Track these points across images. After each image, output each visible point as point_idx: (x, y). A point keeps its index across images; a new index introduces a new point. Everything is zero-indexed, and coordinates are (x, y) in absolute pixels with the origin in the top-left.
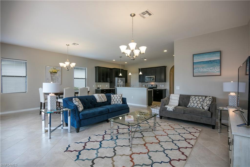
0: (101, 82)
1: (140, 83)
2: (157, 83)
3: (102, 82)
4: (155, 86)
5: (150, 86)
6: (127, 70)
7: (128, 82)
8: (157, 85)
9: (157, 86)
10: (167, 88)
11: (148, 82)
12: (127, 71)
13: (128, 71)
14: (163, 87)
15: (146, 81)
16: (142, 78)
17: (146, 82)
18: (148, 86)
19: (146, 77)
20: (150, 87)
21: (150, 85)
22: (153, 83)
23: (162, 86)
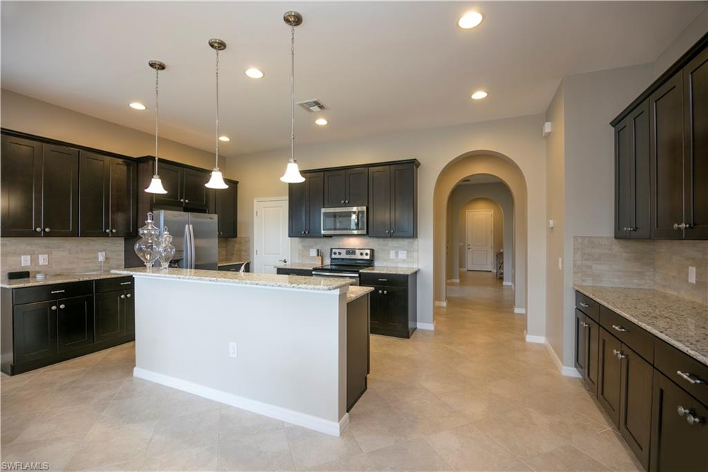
0: (34, 234)
1: (296, 240)
2: (373, 243)
3: (47, 235)
4: (368, 257)
5: (344, 255)
6: (237, 180)
7: (238, 236)
8: (372, 251)
9: (375, 254)
10: (420, 267)
11: (330, 236)
12: (237, 182)
13: (238, 185)
14: (404, 261)
15: (323, 232)
16: (304, 219)
17: (325, 236)
18: (334, 256)
19: (323, 210)
20: (343, 259)
21: (343, 252)
22: (353, 243)
23: (397, 254)
